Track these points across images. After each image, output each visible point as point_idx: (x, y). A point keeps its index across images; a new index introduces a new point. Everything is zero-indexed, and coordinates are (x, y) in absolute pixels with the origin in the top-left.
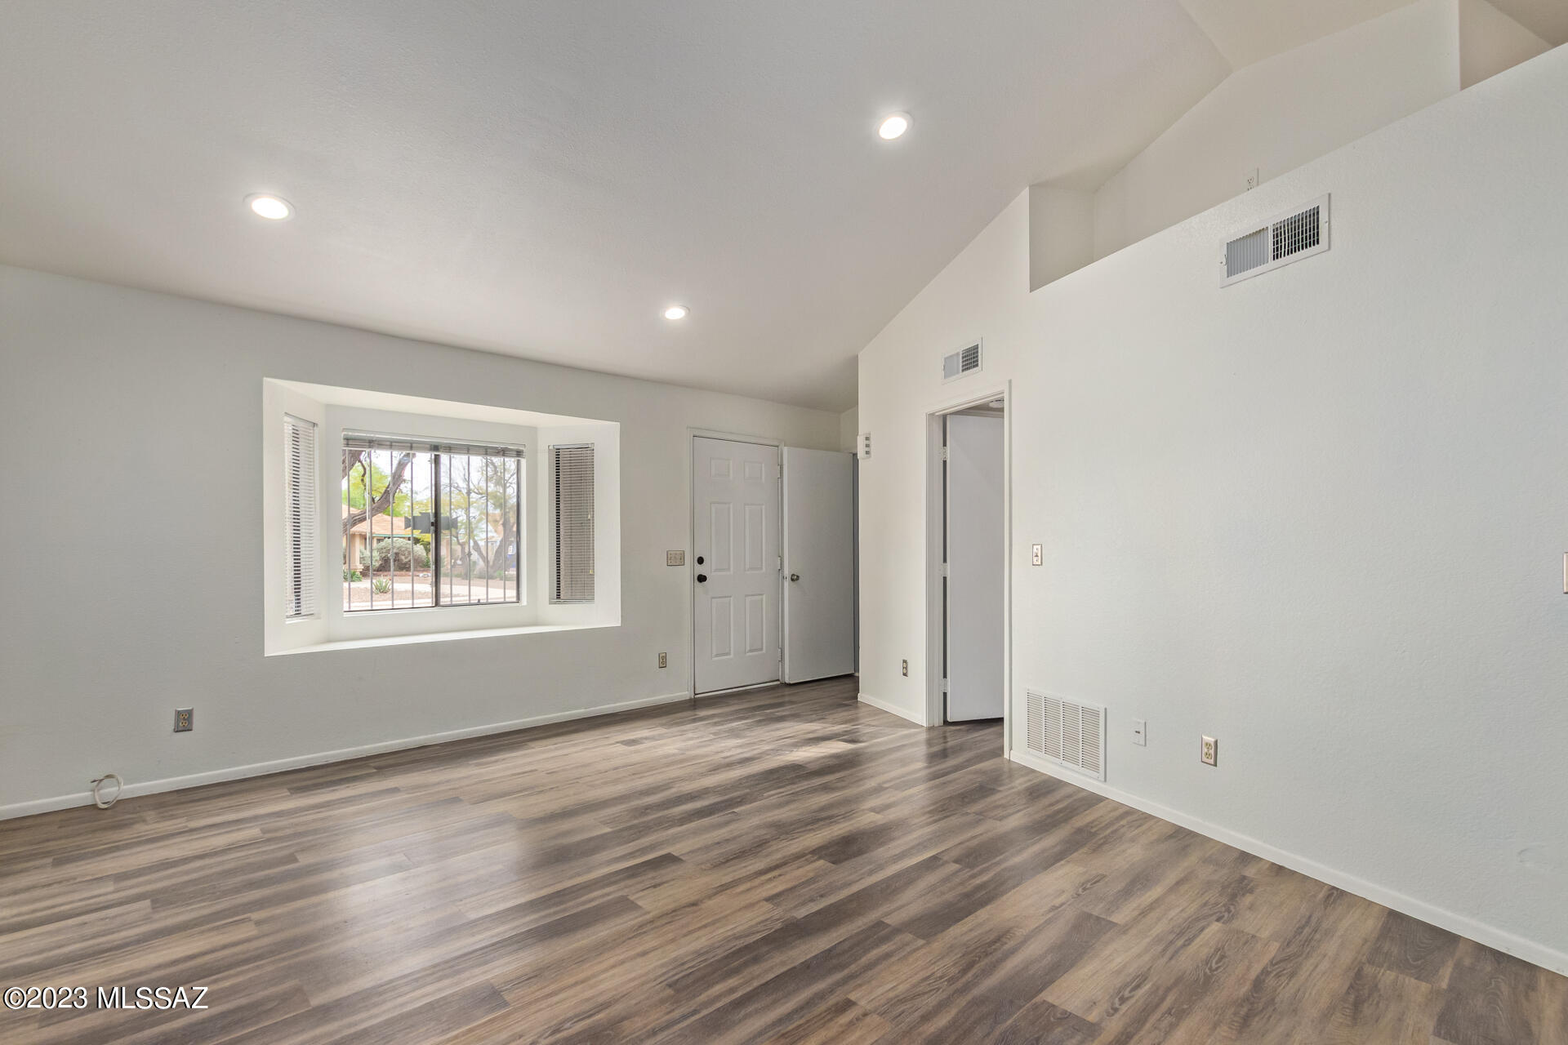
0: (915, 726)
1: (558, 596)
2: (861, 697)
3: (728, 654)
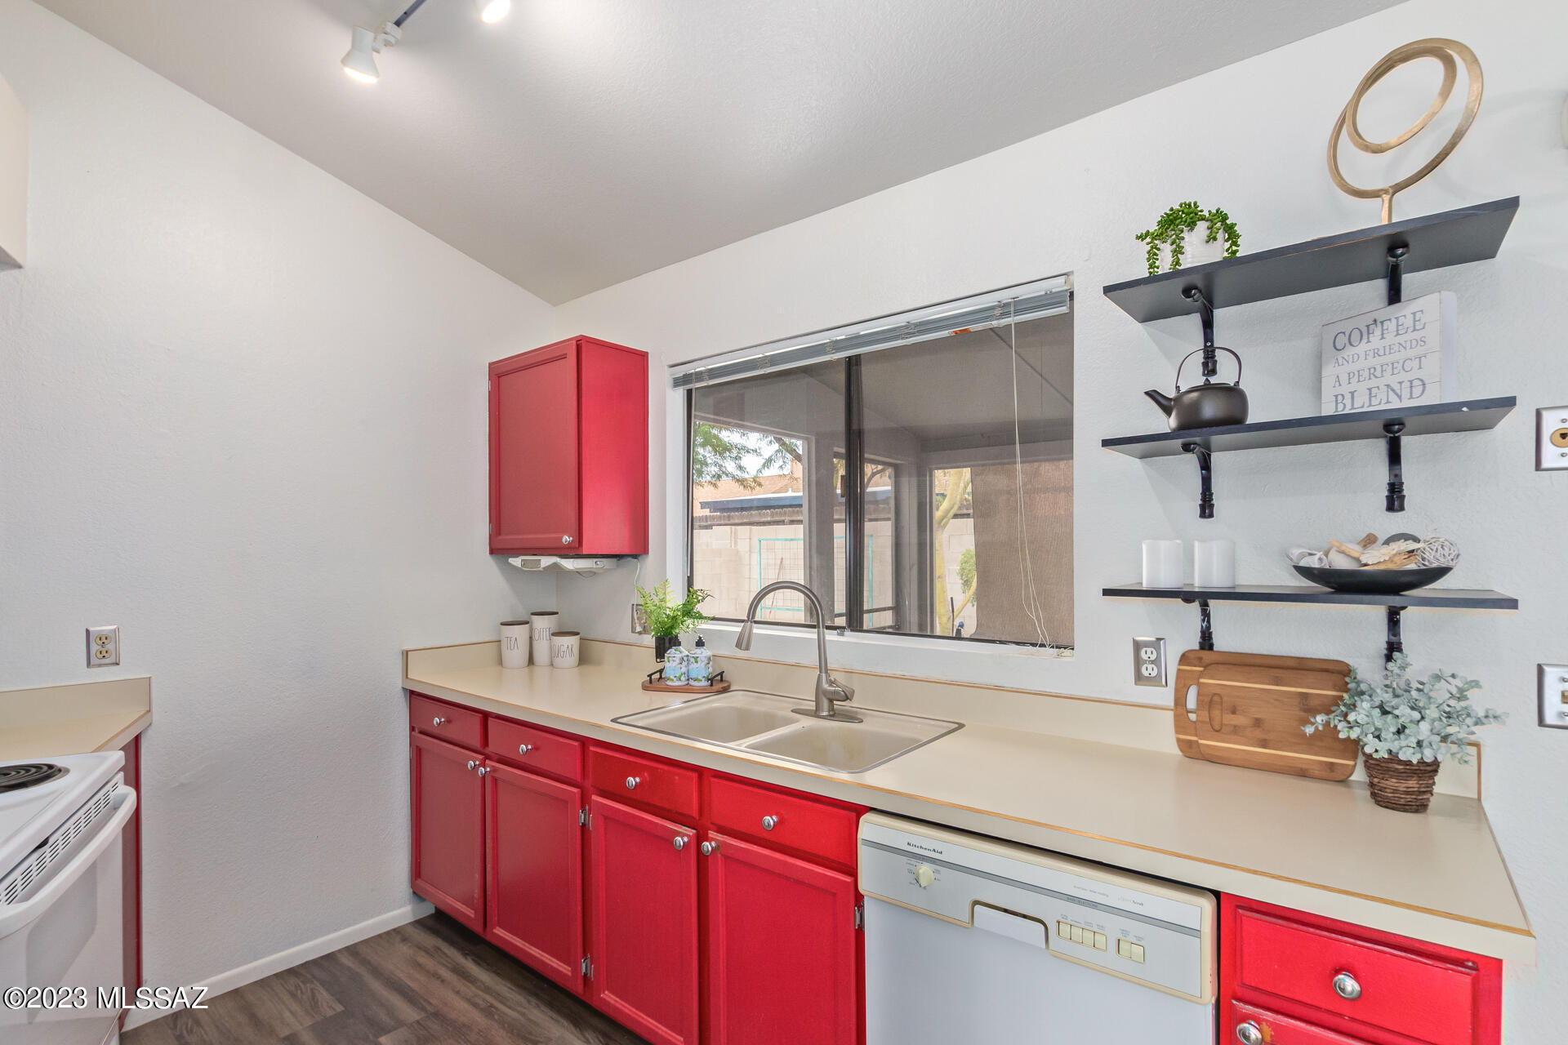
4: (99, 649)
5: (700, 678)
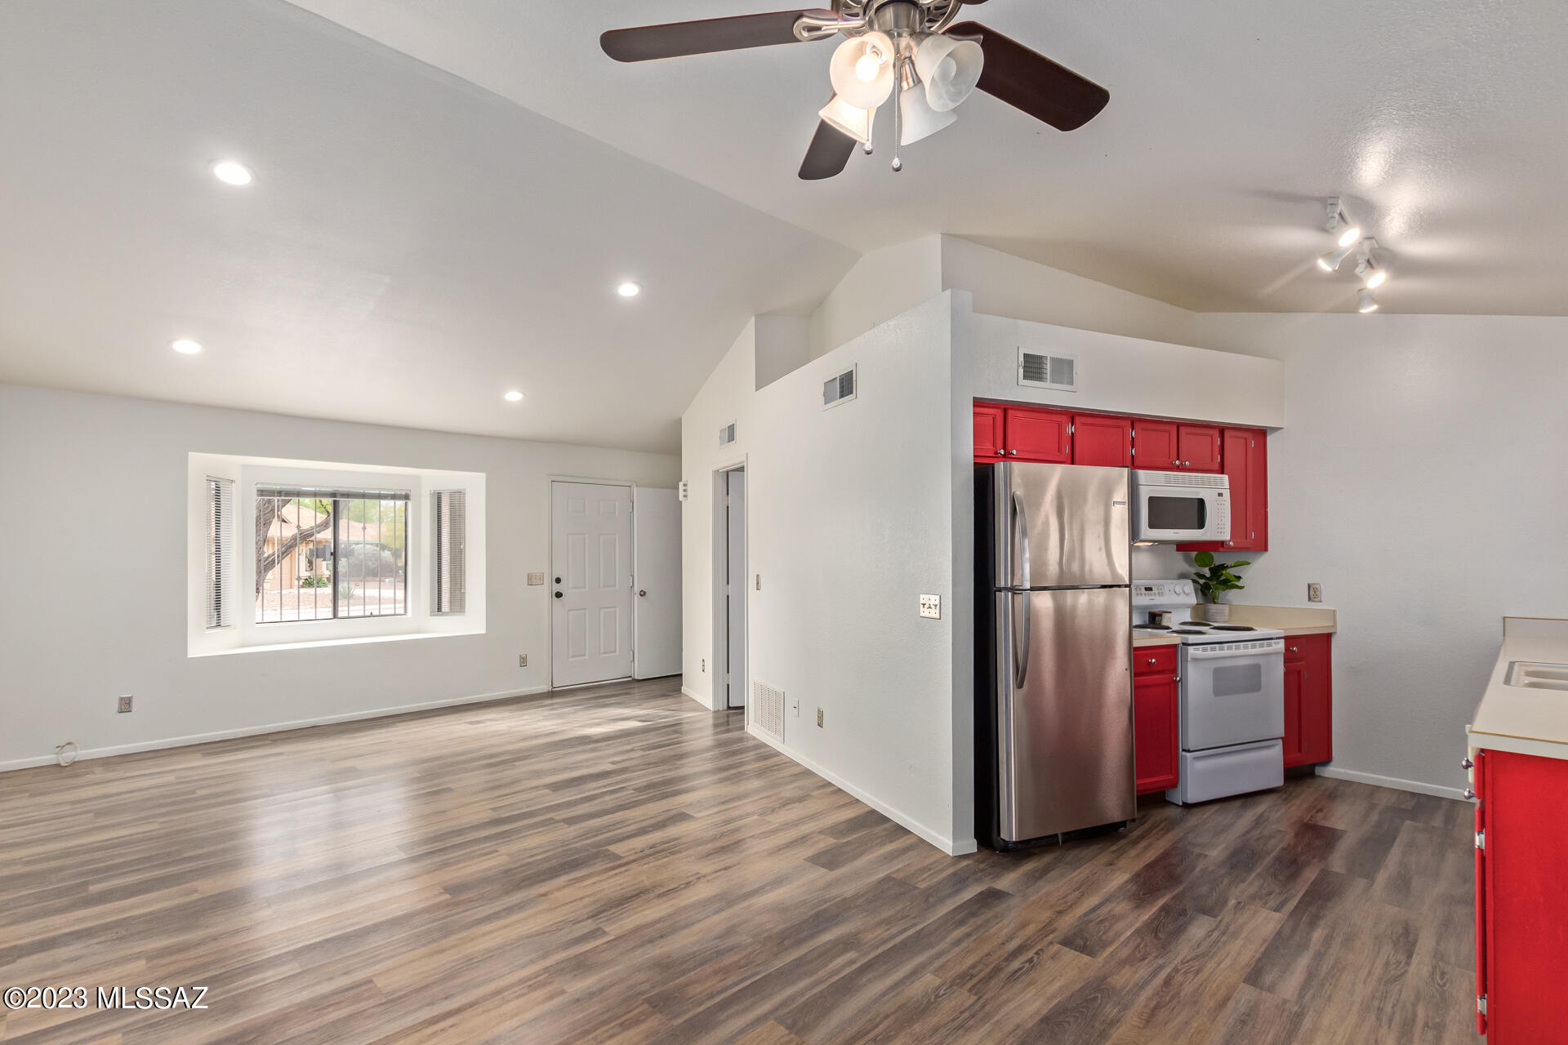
0: (706, 709)
1: (439, 609)
2: (684, 689)
3: (584, 655)
4: (1313, 593)
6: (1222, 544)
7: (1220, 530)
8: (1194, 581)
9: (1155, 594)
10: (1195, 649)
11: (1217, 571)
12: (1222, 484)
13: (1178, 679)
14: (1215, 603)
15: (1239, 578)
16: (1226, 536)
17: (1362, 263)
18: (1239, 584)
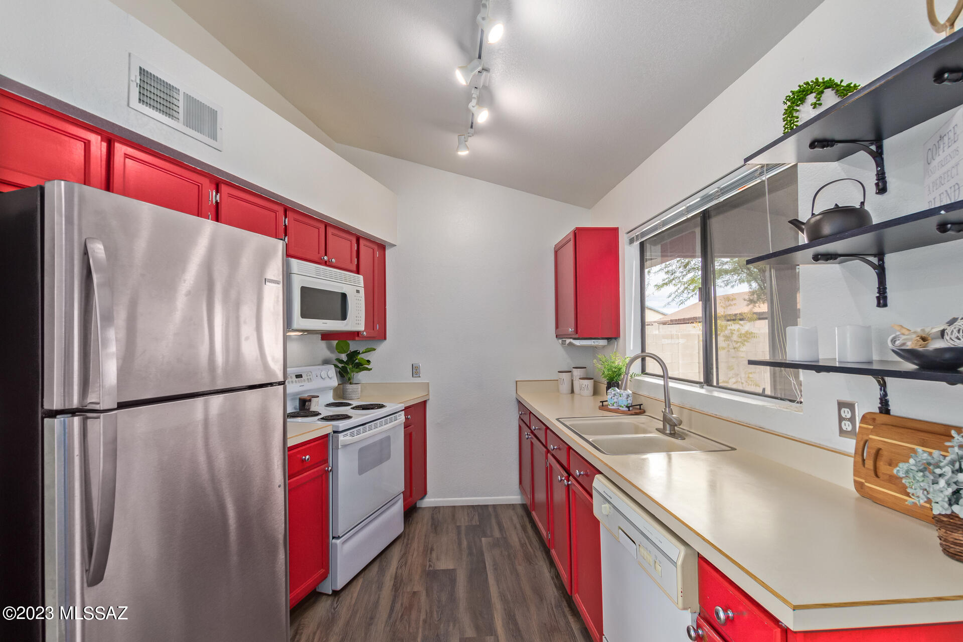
4: (415, 371)
5: (623, 405)
6: (357, 334)
7: (358, 322)
8: (336, 366)
9: (304, 380)
10: (345, 436)
11: (353, 355)
12: (359, 283)
13: (330, 468)
14: (351, 384)
15: (369, 362)
16: (361, 327)
17: (474, 98)
18: (369, 367)
